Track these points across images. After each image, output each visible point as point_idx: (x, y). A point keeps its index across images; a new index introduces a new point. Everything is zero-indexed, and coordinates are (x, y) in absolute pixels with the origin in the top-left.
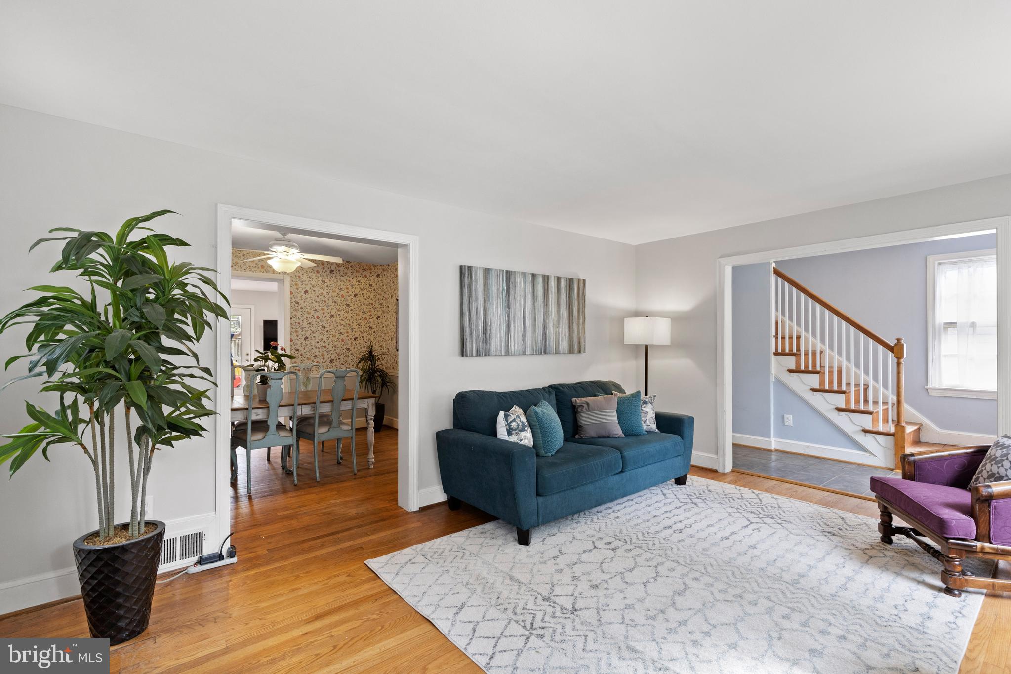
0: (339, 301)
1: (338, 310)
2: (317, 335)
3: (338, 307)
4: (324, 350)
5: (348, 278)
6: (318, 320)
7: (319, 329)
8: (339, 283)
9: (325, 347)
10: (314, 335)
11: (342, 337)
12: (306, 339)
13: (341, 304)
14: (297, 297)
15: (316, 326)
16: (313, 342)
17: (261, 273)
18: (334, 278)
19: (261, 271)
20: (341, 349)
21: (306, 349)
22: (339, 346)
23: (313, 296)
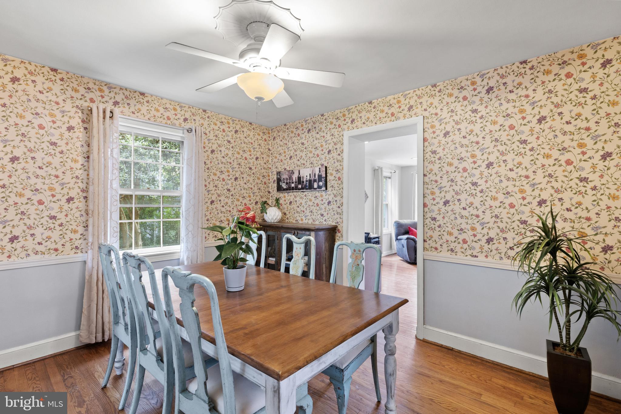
0: (504, 138)
1: (502, 154)
2: (463, 197)
3: (502, 148)
4: (475, 222)
5: (524, 93)
6: (465, 174)
7: (467, 187)
8: (505, 105)
9: (477, 216)
10: (458, 197)
11: (510, 200)
12: (446, 203)
13: (508, 143)
14: (434, 144)
15: (462, 183)
16: (457, 208)
17: (392, 123)
18: (494, 100)
19: (390, 121)
20: (509, 221)
21: (446, 219)
22: (504, 215)
23: (457, 138)
